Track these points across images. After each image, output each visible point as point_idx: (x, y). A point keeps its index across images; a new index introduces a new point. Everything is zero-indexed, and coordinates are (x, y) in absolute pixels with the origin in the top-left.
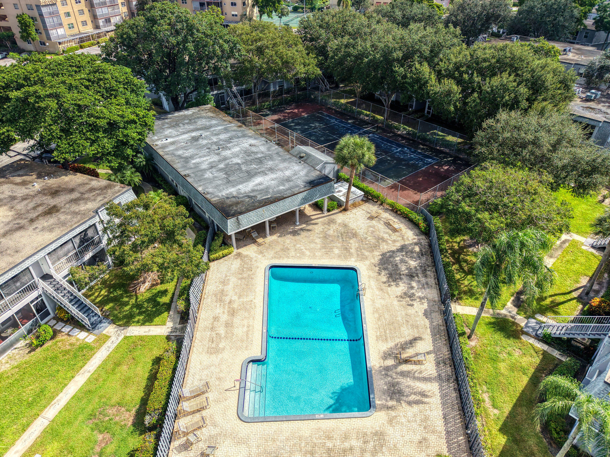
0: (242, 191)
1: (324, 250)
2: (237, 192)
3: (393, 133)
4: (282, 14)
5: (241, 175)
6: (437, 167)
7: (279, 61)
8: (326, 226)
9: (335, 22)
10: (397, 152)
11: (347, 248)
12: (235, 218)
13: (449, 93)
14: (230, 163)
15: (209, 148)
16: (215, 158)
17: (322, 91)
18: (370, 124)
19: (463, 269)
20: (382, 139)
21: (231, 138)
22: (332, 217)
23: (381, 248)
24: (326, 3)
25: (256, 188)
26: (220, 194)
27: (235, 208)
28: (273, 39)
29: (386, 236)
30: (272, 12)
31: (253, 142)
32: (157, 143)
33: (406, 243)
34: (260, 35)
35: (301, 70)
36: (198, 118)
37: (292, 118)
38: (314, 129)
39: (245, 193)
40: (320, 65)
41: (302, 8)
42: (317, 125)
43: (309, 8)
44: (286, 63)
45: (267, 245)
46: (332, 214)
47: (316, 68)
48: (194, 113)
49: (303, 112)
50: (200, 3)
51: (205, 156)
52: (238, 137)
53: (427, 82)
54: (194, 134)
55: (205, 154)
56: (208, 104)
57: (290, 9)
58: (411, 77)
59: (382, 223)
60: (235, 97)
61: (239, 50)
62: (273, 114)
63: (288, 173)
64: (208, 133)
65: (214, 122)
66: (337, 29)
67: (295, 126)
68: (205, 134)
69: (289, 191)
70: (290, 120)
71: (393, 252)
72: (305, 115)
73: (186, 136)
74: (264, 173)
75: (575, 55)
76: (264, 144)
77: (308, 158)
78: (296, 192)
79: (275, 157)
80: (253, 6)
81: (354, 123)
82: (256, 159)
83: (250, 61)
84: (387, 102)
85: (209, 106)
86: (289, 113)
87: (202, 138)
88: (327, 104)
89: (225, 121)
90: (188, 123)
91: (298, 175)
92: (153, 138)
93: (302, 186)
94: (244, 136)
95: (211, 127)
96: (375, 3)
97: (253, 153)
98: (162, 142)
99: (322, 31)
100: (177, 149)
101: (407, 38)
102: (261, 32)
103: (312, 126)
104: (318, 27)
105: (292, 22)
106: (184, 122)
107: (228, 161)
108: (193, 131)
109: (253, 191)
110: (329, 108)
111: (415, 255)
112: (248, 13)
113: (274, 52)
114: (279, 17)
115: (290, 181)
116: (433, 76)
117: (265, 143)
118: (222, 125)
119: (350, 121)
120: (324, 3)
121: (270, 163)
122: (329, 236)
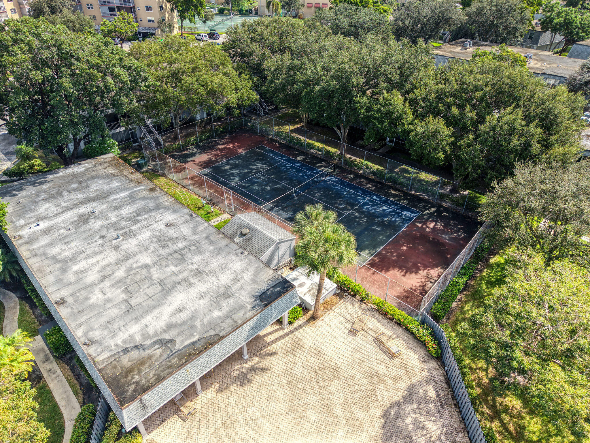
0: (151, 331)
1: (292, 416)
2: (142, 335)
3: (354, 173)
4: (206, 19)
5: (150, 291)
6: (420, 225)
7: (202, 90)
8: (290, 356)
9: (270, 34)
10: (364, 204)
11: (327, 405)
12: (136, 403)
13: (435, 134)
14: (134, 266)
15: (103, 237)
16: (111, 257)
17: (260, 115)
18: (324, 160)
19: (507, 429)
20: (342, 183)
21: (138, 214)
22: (297, 334)
23: (379, 397)
24: (254, 5)
25: (174, 320)
26: (112, 343)
27: (137, 378)
28: (192, 61)
29: (381, 368)
30: (194, 16)
31: (170, 217)
32: (21, 233)
33: (414, 381)
34: (175, 56)
35: (233, 98)
36: (93, 178)
37: (226, 158)
38: (255, 173)
39: (156, 334)
40: (256, 87)
41: (229, 10)
42: (259, 165)
43: (236, 10)
44: (212, 93)
45: (199, 415)
46: (297, 329)
47: (251, 92)
48: (87, 169)
49: (240, 147)
50: (109, 8)
51: (95, 254)
52: (150, 211)
53: (400, 117)
54: (83, 210)
55: (96, 249)
56: (109, 153)
57: (215, 11)
58: (379, 110)
59: (371, 340)
60: (150, 132)
61: (146, 79)
62: (201, 153)
63: (225, 278)
64: (104, 206)
65: (115, 184)
66: (274, 42)
67: (231, 169)
68: (99, 207)
69: (229, 321)
70: (225, 160)
71: (397, 404)
72: (242, 151)
73: (70, 215)
74: (187, 283)
75: (536, 62)
76: (186, 222)
77: (253, 235)
78: (240, 322)
79: (205, 245)
80: (172, 10)
81: (304, 160)
82: (175, 252)
83: (164, 92)
84: (343, 134)
85: (110, 155)
86: (222, 150)
87: (95, 218)
88: (268, 134)
89: (131, 181)
90: (75, 190)
91: (241, 282)
92: (18, 224)
93: (249, 307)
94: (158, 207)
95: (109, 193)
96: (306, 4)
97: (170, 239)
98: (31, 230)
99: (255, 46)
100: (51, 244)
101: (368, 58)
102: (176, 51)
103: (252, 169)
104: (249, 40)
105: (219, 26)
106: (69, 188)
107: (131, 261)
108: (82, 203)
109: (170, 327)
110: (272, 139)
111: (432, 406)
112: (167, 18)
113: (194, 79)
114: (203, 22)
115: (229, 296)
116: (408, 108)
117: (189, 218)
118: (126, 189)
119: (299, 158)
120: (251, 4)
121: (197, 258)
122: (297, 378)
